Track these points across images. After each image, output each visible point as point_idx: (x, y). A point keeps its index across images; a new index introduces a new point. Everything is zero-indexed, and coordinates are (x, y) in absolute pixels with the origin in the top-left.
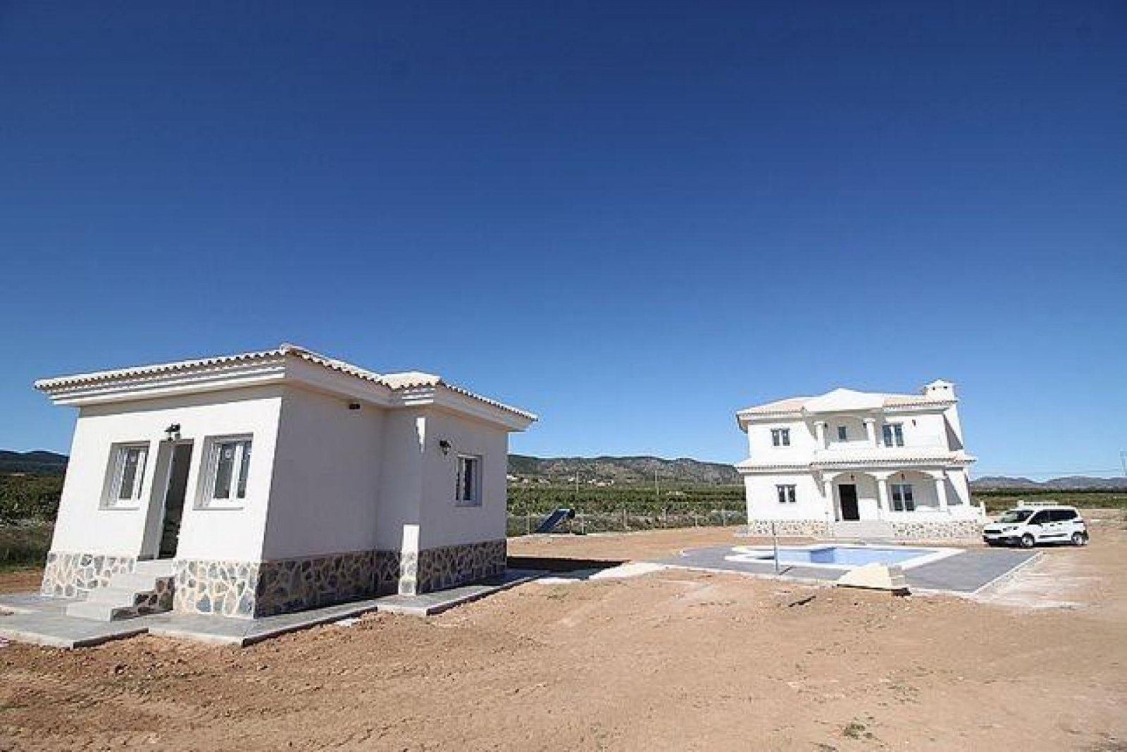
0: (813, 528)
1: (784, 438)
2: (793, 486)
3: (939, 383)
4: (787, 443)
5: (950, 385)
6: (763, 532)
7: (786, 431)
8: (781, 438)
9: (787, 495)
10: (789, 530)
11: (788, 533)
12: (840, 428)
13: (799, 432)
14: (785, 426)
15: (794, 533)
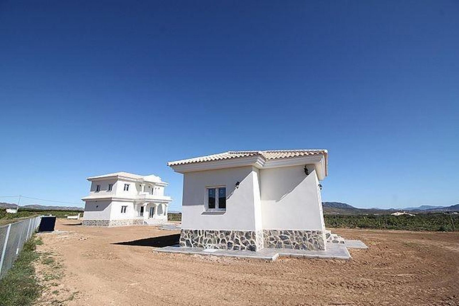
0: (130, 222)
2: (126, 207)
4: (128, 190)
7: (128, 185)
8: (126, 188)
9: (124, 209)
10: (122, 224)
13: (132, 186)
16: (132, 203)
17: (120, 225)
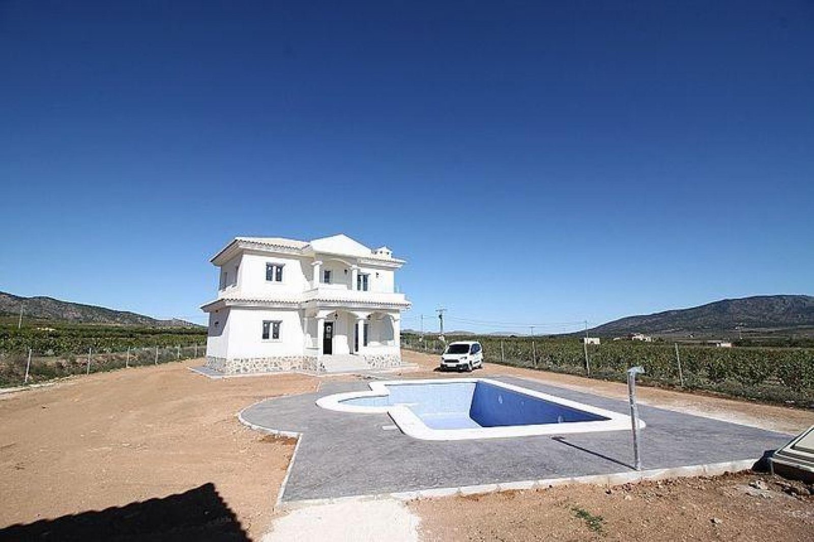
0: (292, 364)
1: (277, 273)
2: (279, 323)
3: (384, 249)
4: (279, 278)
5: (391, 252)
6: (242, 371)
7: (280, 267)
8: (274, 273)
9: (271, 331)
10: (269, 367)
11: (268, 370)
12: (326, 272)
13: (292, 269)
14: (279, 261)
15: (275, 370)
16: (296, 314)
17: (263, 372)
